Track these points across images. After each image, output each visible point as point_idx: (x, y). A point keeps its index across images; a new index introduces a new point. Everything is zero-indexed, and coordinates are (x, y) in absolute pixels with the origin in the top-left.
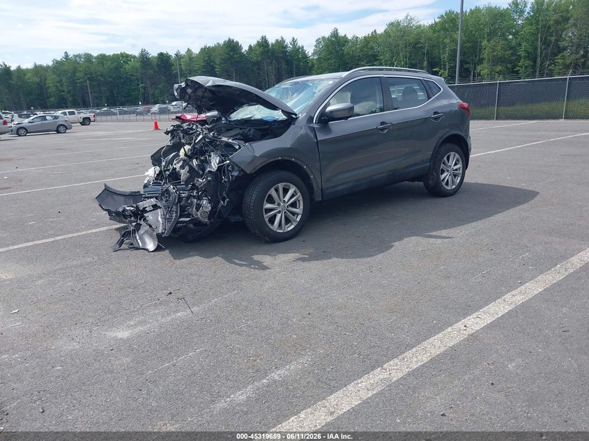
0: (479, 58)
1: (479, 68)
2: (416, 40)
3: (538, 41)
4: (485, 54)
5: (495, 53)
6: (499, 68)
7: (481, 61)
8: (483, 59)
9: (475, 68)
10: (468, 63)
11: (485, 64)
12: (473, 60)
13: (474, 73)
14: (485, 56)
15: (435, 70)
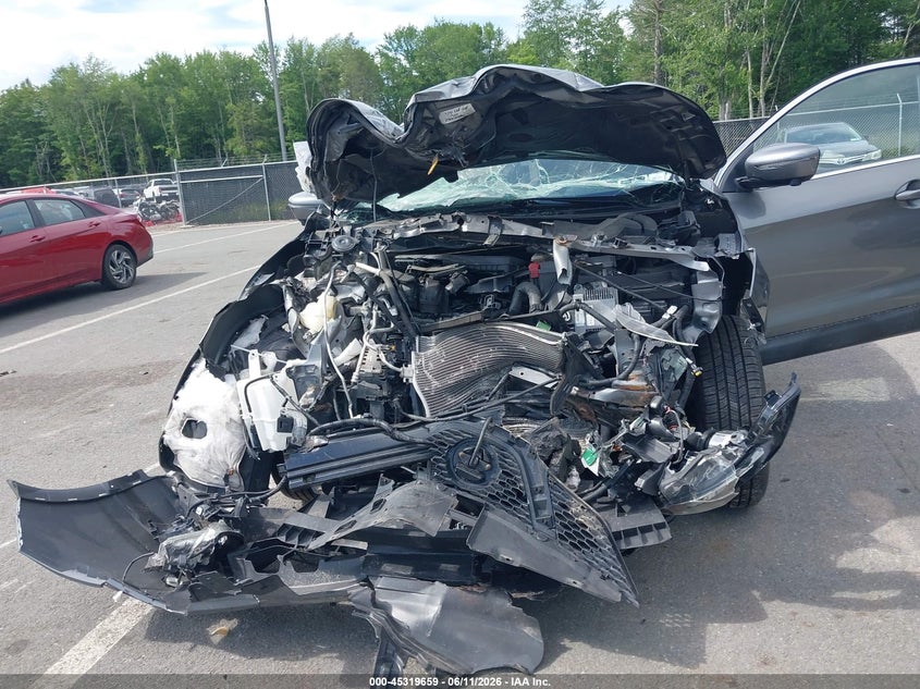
0: (226, 129)
1: (230, 144)
2: (114, 98)
3: (305, 105)
4: (235, 122)
5: (249, 122)
6: (259, 144)
7: (230, 134)
8: (233, 130)
9: (222, 144)
10: (210, 136)
11: (237, 138)
12: (215, 132)
13: (222, 151)
14: (235, 125)
15: (157, 147)
